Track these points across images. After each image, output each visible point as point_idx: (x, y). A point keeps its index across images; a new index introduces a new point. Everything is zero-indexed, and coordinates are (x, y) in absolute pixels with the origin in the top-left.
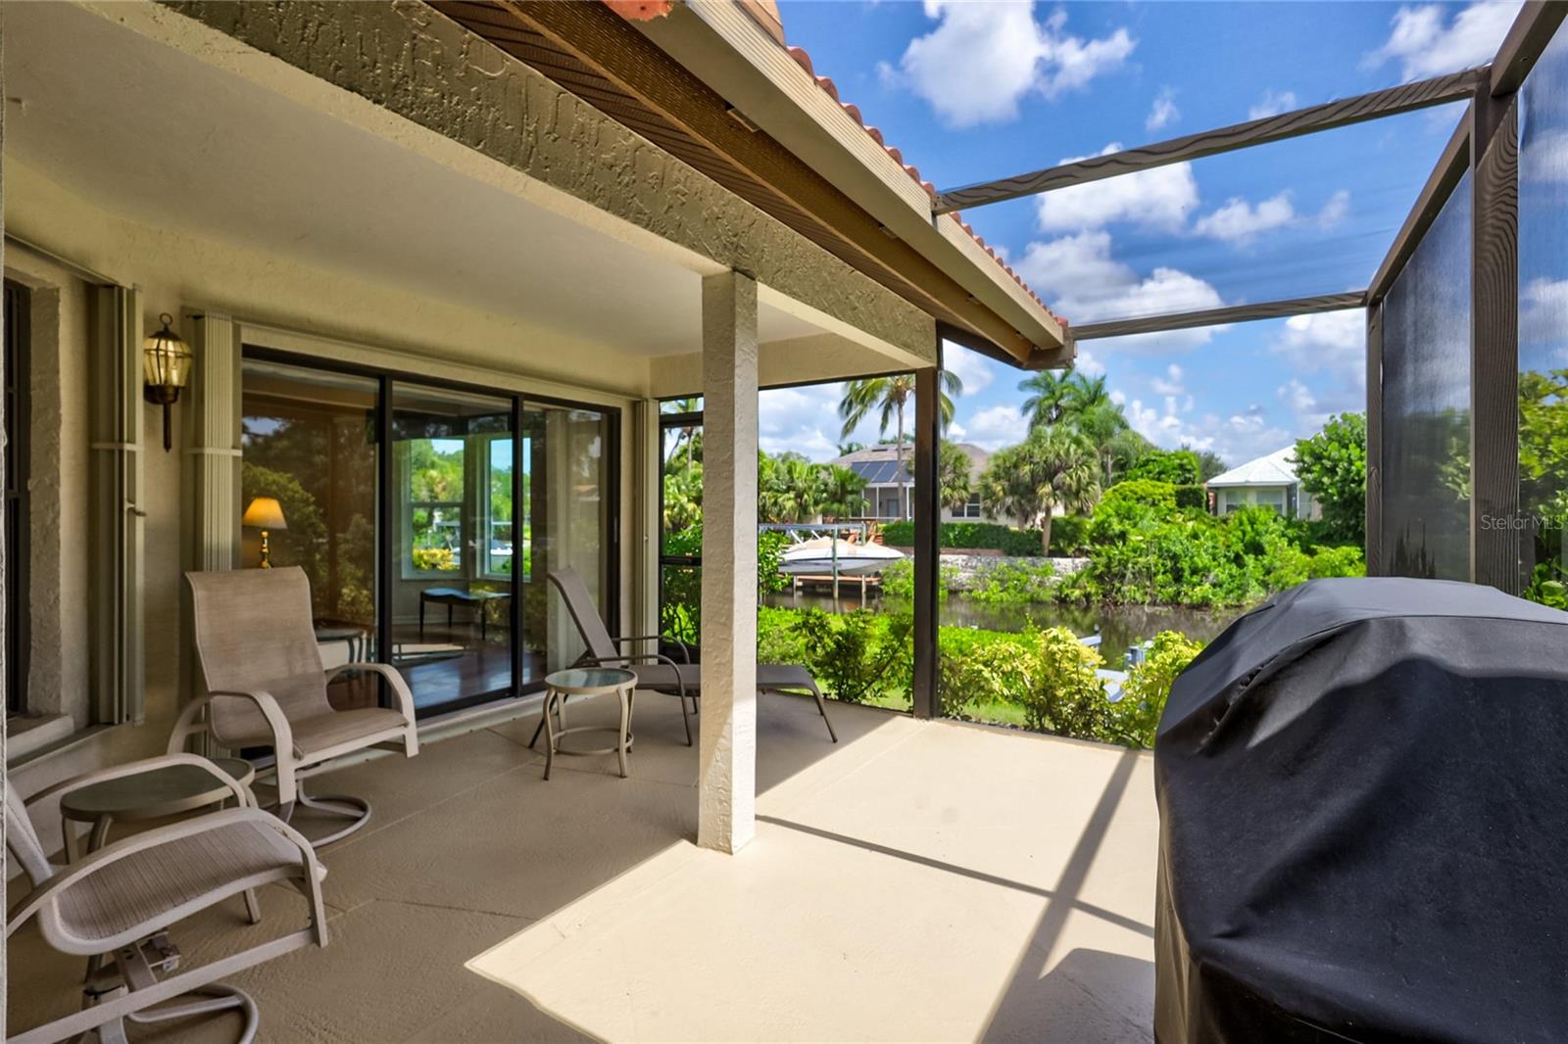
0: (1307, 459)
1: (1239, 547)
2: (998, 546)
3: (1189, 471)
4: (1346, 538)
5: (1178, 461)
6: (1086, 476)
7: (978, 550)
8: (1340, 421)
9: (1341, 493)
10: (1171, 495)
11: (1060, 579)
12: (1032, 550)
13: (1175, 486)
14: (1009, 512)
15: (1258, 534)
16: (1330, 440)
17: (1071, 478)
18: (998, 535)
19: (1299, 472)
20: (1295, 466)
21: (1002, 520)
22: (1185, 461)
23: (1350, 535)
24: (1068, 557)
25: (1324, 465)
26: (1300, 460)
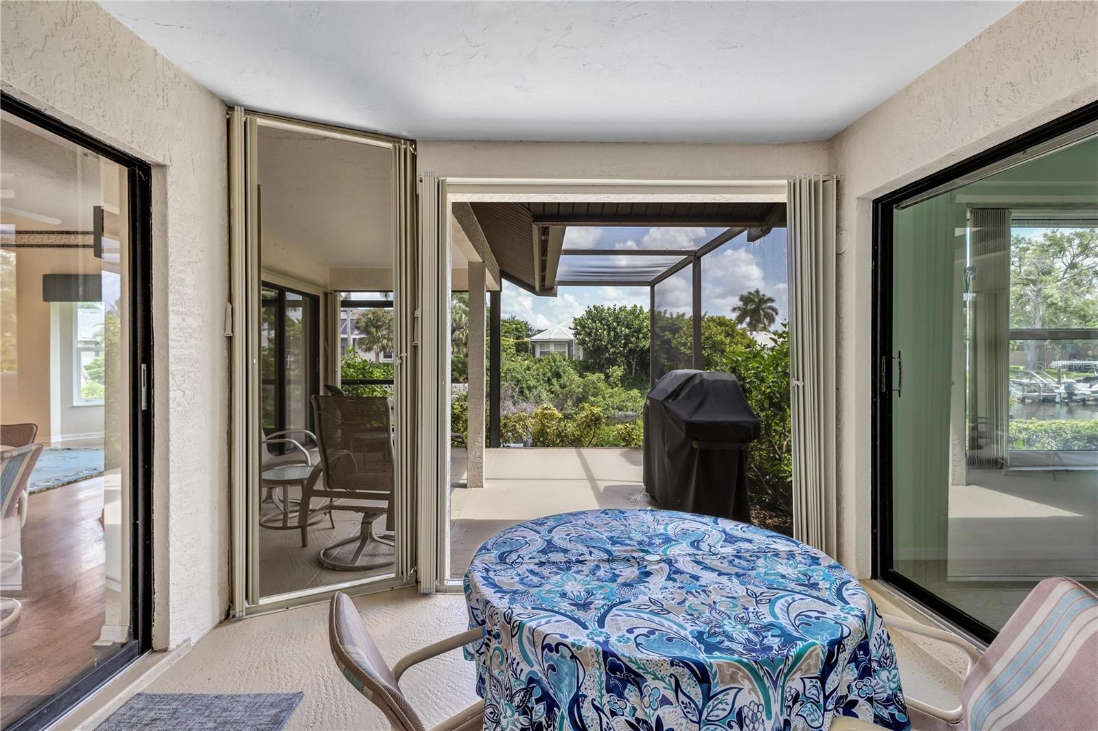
0: (578, 328)
1: (549, 374)
3: (520, 332)
4: (595, 368)
5: (514, 326)
9: (593, 346)
10: (513, 345)
13: (514, 341)
15: (558, 367)
16: (588, 318)
17: (463, 335)
19: (576, 334)
20: (573, 332)
22: (518, 326)
23: (597, 367)
25: (586, 331)
26: (575, 329)
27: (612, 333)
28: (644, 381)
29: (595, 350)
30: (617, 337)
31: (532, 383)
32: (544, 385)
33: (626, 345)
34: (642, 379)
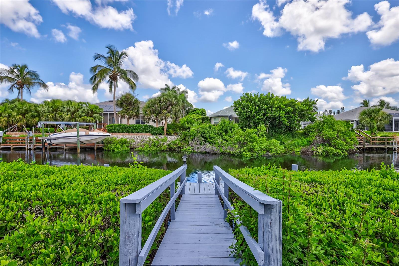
0: (237, 105)
2: (149, 132)
3: (204, 113)
5: (201, 111)
6: (178, 108)
7: (142, 134)
8: (245, 95)
10: (200, 119)
11: (170, 142)
12: (161, 133)
13: (202, 116)
14: (154, 121)
16: (242, 101)
17: (173, 108)
18: (149, 128)
21: (151, 123)
22: (203, 111)
24: (172, 135)
25: (241, 107)
26: (236, 107)
27: (257, 108)
28: (274, 135)
29: (247, 117)
30: (260, 109)
31: (212, 135)
32: (218, 136)
33: (264, 115)
34: (272, 135)
